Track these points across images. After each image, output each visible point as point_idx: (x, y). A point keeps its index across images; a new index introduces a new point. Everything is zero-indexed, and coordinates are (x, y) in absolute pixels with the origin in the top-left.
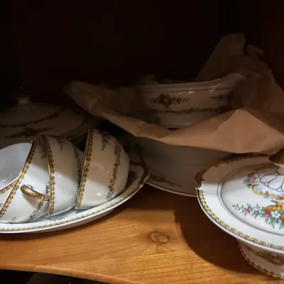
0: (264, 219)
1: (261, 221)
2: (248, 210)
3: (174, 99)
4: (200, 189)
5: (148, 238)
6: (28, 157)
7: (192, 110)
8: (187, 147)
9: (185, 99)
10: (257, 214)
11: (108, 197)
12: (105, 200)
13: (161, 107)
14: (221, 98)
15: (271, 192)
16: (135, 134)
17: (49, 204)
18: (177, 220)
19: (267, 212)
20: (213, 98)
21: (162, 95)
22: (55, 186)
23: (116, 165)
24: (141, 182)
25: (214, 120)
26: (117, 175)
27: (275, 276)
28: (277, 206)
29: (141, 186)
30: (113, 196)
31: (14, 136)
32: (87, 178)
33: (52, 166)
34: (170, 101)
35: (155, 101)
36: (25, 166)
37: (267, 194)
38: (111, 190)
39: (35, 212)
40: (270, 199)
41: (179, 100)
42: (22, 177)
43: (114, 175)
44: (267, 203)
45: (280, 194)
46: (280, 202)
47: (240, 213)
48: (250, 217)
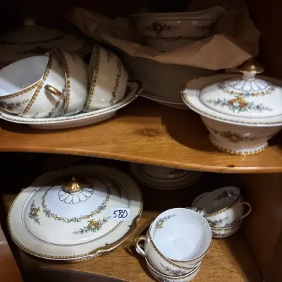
0: (228, 107)
1: (226, 109)
2: (218, 102)
3: (165, 27)
4: (184, 92)
5: (142, 133)
6: (48, 64)
7: (180, 37)
8: (174, 64)
9: (174, 27)
10: (224, 104)
11: (111, 102)
12: (109, 105)
13: (154, 34)
14: (204, 28)
15: (235, 91)
16: (132, 55)
17: (64, 104)
18: (163, 123)
19: (231, 103)
20: (198, 27)
21: (155, 23)
22: (70, 89)
23: (119, 76)
24: (136, 93)
25: (198, 43)
26: (119, 84)
27: (232, 152)
28: (238, 99)
29: (137, 96)
30: (115, 102)
31: (25, 53)
32: (96, 84)
33: (68, 72)
34: (162, 28)
35: (148, 28)
36: (46, 70)
37: (232, 93)
38: (114, 96)
39: (53, 109)
40: (234, 95)
41: (169, 28)
42: (44, 79)
43: (117, 84)
44: (232, 97)
45: (241, 92)
46: (240, 97)
47: (212, 105)
48: (218, 107)
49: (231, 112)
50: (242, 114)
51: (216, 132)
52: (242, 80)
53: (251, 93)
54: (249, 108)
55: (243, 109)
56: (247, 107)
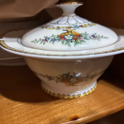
0: (60, 42)
1: (59, 45)
2: (46, 40)
10: (54, 40)
15: (60, 26)
19: (62, 37)
28: (68, 32)
37: (58, 28)
40: (61, 30)
44: (60, 32)
45: (68, 26)
46: (69, 30)
47: (39, 45)
48: (48, 45)
49: (66, 47)
50: (79, 46)
51: (50, 78)
52: (63, 16)
53: (78, 25)
54: (85, 38)
55: (79, 41)
56: (82, 38)
